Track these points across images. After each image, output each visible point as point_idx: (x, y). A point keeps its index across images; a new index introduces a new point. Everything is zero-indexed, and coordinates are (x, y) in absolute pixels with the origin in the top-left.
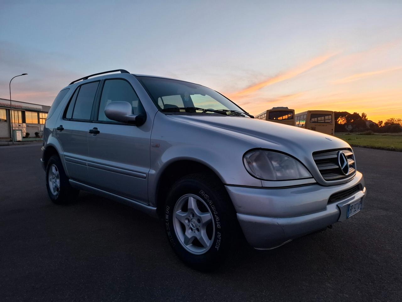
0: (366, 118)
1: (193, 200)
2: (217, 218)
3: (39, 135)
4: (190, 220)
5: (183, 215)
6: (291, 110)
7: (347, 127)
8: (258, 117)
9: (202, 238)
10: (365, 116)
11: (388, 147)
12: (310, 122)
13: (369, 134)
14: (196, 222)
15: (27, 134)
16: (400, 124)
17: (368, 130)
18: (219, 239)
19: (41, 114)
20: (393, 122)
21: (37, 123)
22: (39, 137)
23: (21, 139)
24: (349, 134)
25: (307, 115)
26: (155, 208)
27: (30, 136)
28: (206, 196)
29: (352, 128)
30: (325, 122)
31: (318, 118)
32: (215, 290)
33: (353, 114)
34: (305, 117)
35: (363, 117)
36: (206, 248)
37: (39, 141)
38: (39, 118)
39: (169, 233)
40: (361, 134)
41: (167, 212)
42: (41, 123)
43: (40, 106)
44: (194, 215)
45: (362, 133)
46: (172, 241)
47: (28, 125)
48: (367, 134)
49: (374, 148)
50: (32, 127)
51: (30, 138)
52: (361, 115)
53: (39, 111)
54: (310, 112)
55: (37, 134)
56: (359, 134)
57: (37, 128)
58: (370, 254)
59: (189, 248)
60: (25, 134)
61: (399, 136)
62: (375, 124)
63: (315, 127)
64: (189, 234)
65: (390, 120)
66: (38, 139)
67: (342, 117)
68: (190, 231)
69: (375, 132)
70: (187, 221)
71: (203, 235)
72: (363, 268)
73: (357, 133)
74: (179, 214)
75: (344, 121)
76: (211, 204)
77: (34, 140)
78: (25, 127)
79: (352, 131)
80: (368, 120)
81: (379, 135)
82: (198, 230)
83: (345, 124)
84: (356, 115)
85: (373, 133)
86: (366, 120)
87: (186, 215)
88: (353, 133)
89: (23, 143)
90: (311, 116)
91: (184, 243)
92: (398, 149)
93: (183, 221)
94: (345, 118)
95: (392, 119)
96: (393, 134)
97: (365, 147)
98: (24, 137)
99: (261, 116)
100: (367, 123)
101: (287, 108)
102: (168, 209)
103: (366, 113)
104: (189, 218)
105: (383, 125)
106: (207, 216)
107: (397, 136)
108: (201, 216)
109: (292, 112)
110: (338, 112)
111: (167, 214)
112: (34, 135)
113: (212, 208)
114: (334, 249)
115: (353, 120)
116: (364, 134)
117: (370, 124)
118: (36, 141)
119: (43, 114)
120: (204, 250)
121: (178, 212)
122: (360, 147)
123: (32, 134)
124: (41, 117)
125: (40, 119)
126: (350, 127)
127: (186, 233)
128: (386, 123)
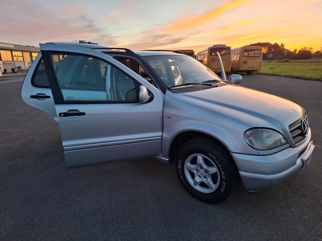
0: (284, 47)
1: (201, 158)
2: (223, 172)
3: (15, 70)
4: (198, 170)
5: (193, 167)
6: (228, 47)
7: (269, 55)
8: (201, 53)
9: (209, 183)
10: (283, 46)
11: (304, 76)
12: (243, 57)
13: (286, 61)
14: (204, 172)
15: (5, 70)
16: (311, 51)
17: (285, 58)
18: (224, 186)
19: (13, 52)
20: (305, 50)
21: (12, 60)
22: (16, 73)
23: (1, 75)
24: (270, 62)
25: (240, 50)
26: (168, 159)
27: (8, 71)
28: (213, 157)
29: (272, 56)
30: (254, 57)
31: (249, 52)
32: (222, 217)
33: (274, 44)
34: (239, 52)
35: (281, 46)
36: (212, 189)
37: (16, 76)
38: (12, 56)
39: (182, 178)
40: (280, 62)
41: (179, 163)
42: (15, 60)
43: (12, 45)
44: (201, 167)
45: (280, 60)
46: (184, 182)
47: (4, 62)
48: (285, 62)
49: (294, 77)
50: (8, 64)
51: (8, 73)
52: (280, 45)
53: (12, 50)
54: (243, 48)
55: (13, 70)
56: (278, 62)
57: (12, 64)
58: (314, 183)
59: (198, 188)
60: (3, 70)
61: (310, 62)
62: (291, 52)
63: (247, 61)
64: (198, 179)
65: (304, 48)
66: (15, 74)
67: (265, 47)
68: (198, 177)
69: (291, 59)
70: (196, 171)
71: (209, 181)
72: (312, 195)
73: (277, 61)
74: (189, 166)
75: (266, 50)
76: (217, 163)
77: (12, 75)
78: (2, 63)
79: (272, 59)
80: (286, 49)
81: (294, 62)
82: (205, 177)
83: (267, 53)
84: (276, 45)
85: (290, 60)
86: (284, 49)
87: (195, 167)
88: (273, 61)
89: (4, 79)
90: (244, 51)
91: (193, 184)
92: (312, 78)
93: (192, 171)
94: (267, 47)
95: (305, 48)
96: (306, 61)
97: (286, 76)
98: (3, 73)
99: (203, 52)
100: (285, 52)
101: (225, 45)
102: (180, 162)
103: (284, 43)
104: (197, 169)
105: (297, 52)
106: (213, 170)
107: (308, 62)
108: (208, 169)
109: (229, 48)
110: (262, 42)
111: (180, 165)
112: (11, 71)
113: (219, 165)
114: (289, 180)
115: (273, 50)
116: (282, 62)
117: (287, 52)
118: (14, 76)
119: (16, 52)
120: (211, 190)
121: (188, 164)
122: (281, 76)
123: (9, 70)
124: (14, 55)
125: (14, 57)
126: (271, 55)
127: (196, 179)
128: (300, 51)
